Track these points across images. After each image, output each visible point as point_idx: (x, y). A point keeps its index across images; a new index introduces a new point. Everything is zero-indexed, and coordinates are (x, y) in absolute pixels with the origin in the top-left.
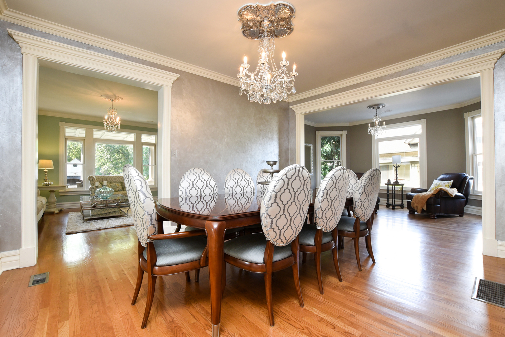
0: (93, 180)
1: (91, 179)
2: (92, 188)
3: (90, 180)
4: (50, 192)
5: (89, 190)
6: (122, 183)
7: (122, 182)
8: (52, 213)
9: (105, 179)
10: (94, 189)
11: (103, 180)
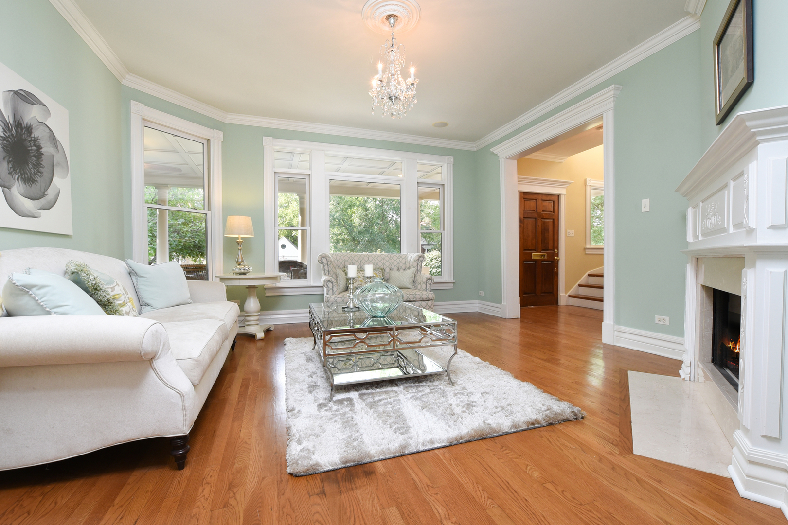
0: (329, 263)
1: (324, 260)
2: (329, 281)
3: (322, 263)
4: (247, 289)
5: (321, 284)
6: (382, 269)
7: (382, 267)
8: (251, 337)
9: (350, 261)
10: (332, 283)
11: (347, 263)
